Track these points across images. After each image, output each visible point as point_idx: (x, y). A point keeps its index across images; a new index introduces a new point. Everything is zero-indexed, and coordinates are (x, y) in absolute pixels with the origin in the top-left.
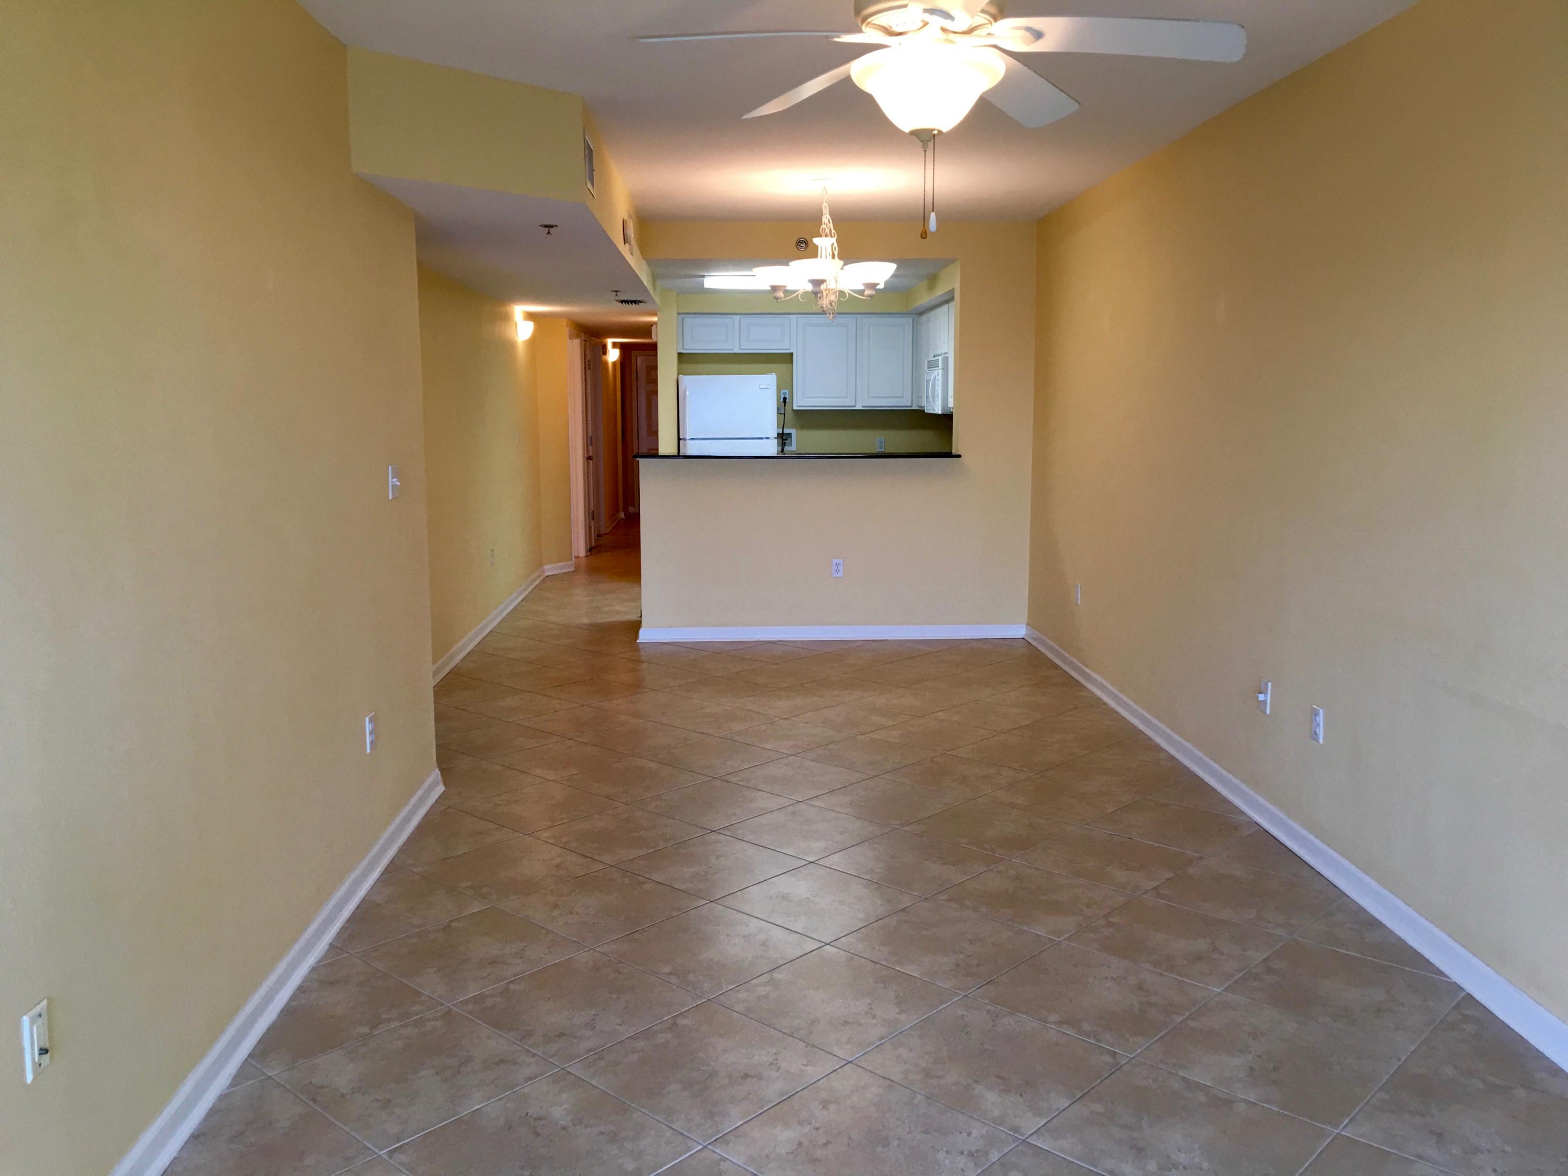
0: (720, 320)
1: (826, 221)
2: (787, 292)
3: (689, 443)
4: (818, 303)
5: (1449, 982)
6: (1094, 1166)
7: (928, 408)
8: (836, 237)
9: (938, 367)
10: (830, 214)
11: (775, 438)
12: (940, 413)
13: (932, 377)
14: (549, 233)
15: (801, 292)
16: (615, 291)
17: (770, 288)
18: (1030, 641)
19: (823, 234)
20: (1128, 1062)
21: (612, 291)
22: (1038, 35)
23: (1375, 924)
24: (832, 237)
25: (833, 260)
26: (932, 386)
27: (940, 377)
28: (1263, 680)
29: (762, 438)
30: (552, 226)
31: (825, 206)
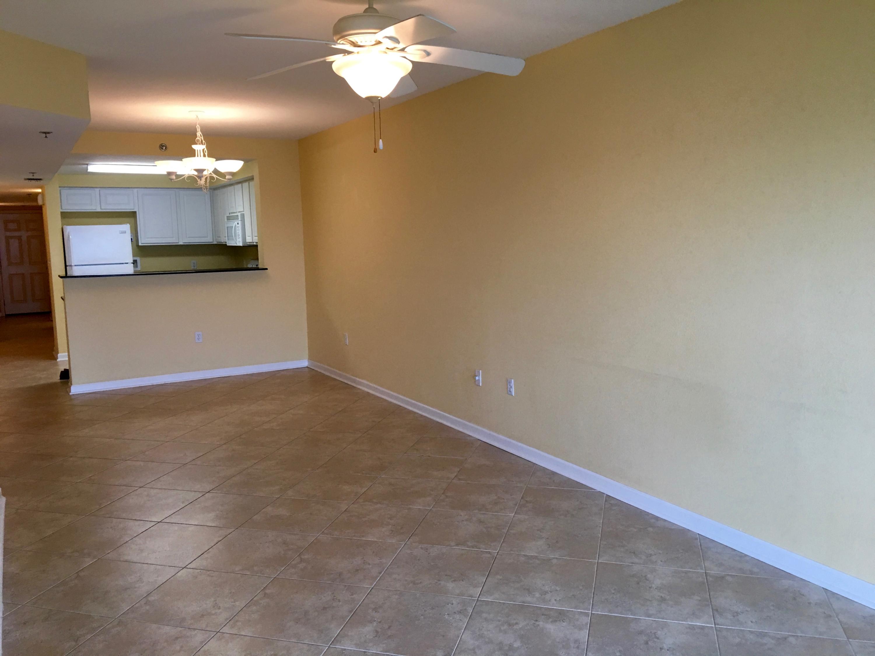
0: (86, 191)
1: (199, 135)
2: (178, 176)
3: (74, 268)
4: (198, 183)
5: (597, 491)
6: (514, 602)
7: (229, 243)
8: (206, 145)
9: (238, 219)
10: (201, 131)
11: (132, 263)
12: (241, 245)
13: (234, 225)
14: (46, 137)
15: (186, 176)
16: (32, 173)
17: (166, 173)
18: (313, 368)
19: (198, 143)
20: (497, 554)
21: (30, 173)
22: (428, 54)
23: (554, 473)
24: (203, 144)
25: (205, 158)
26: (234, 229)
27: (240, 225)
28: (476, 370)
29: (123, 264)
30: (48, 133)
31: (198, 127)
